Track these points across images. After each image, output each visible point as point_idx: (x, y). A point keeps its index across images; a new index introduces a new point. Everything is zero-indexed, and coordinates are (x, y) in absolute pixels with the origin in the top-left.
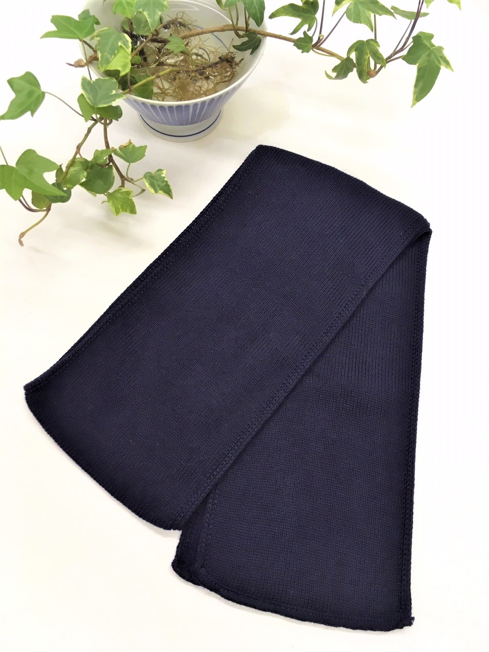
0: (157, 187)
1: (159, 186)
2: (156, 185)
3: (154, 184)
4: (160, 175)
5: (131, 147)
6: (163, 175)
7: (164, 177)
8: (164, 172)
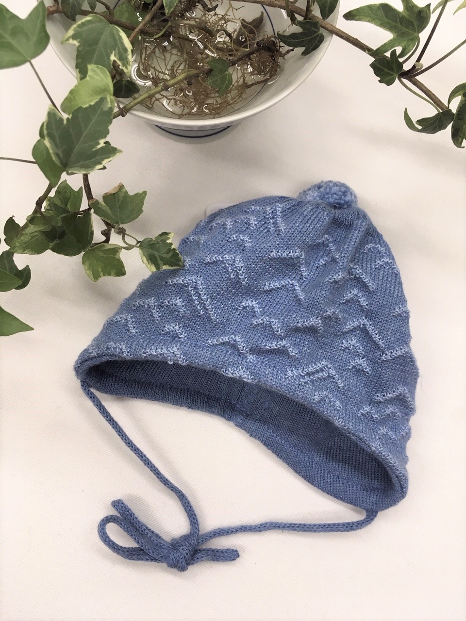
0: (160, 262)
1: (162, 259)
2: (158, 259)
3: (155, 257)
4: (164, 241)
5: (121, 195)
6: (168, 241)
7: (171, 244)
8: (171, 236)
